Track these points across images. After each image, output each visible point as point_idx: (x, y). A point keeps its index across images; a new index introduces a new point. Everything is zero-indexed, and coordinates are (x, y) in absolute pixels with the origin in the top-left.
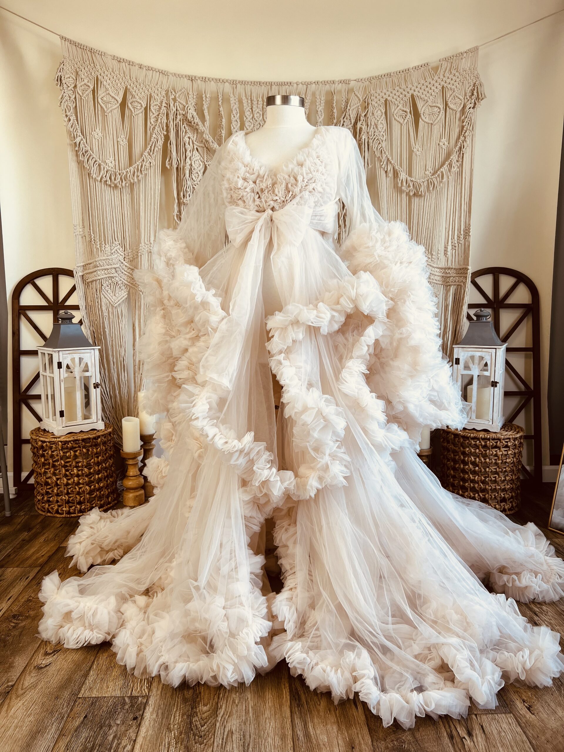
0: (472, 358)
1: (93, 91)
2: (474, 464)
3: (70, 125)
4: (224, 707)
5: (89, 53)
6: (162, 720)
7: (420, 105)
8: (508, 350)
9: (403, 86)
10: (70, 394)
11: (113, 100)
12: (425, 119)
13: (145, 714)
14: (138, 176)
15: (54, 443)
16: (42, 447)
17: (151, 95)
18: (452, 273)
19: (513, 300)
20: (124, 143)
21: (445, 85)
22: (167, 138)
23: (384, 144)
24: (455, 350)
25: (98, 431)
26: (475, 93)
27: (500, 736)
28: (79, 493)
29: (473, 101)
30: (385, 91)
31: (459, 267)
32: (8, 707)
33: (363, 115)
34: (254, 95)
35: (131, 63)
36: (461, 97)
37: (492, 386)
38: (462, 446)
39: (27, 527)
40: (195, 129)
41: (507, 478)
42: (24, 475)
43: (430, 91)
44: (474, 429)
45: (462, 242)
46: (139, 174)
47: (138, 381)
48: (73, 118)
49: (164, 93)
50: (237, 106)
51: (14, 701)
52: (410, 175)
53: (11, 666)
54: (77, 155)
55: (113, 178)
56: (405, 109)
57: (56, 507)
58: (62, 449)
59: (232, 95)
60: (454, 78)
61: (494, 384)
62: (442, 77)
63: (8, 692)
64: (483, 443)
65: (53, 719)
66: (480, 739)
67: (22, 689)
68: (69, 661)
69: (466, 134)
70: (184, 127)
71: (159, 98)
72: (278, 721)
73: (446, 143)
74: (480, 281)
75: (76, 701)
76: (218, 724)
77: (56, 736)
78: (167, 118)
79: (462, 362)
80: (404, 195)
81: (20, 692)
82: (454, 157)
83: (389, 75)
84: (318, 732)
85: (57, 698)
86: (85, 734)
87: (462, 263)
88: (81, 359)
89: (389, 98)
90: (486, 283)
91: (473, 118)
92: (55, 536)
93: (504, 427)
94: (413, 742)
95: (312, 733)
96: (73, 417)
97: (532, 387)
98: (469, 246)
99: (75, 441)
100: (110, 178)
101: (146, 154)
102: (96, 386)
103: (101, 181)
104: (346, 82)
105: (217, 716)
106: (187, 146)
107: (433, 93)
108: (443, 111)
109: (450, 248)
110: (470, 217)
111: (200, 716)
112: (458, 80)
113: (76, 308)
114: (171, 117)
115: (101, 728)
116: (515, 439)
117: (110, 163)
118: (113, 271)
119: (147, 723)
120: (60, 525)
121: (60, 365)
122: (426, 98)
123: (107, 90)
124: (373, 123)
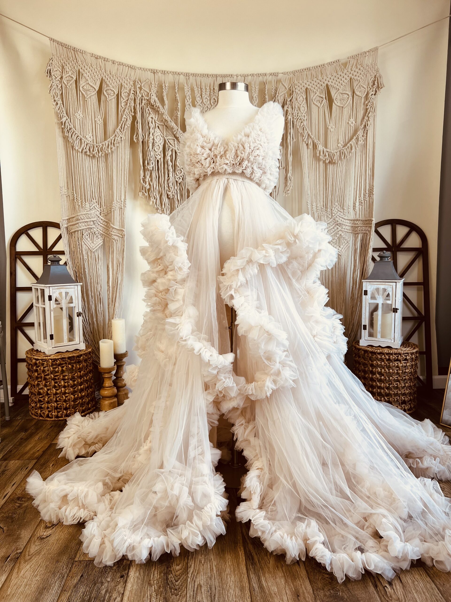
0: (377, 290)
1: (76, 81)
2: (380, 374)
3: (57, 108)
4: (193, 566)
5: (73, 52)
6: (144, 577)
7: (333, 92)
8: (405, 284)
9: (320, 78)
10: (58, 321)
11: (92, 89)
12: (337, 103)
13: (130, 573)
14: (111, 148)
15: (46, 360)
16: (36, 364)
17: (121, 84)
18: (359, 223)
19: (407, 245)
20: (100, 122)
21: (352, 77)
22: (134, 118)
23: (305, 123)
24: (364, 284)
25: (81, 351)
26: (376, 83)
27: (414, 585)
28: (65, 401)
29: (374, 89)
30: (305, 81)
31: (365, 219)
32: (18, 570)
33: (289, 100)
34: (203, 84)
35: (105, 60)
36: (365, 86)
37: (394, 312)
38: (370, 359)
39: (23, 429)
40: (156, 111)
41: (407, 385)
42: (20, 387)
43: (341, 82)
44: (380, 346)
45: (368, 199)
46: (112, 146)
47: (111, 311)
48: (60, 102)
49: (132, 83)
50: (189, 93)
51: (23, 565)
52: (326, 147)
53: (18, 538)
54: (63, 132)
55: (91, 150)
56: (321, 96)
57: (47, 412)
58: (52, 365)
59: (185, 85)
60: (359, 72)
61: (395, 310)
62: (350, 70)
63: (18, 558)
64: (387, 357)
65: (56, 578)
66: (398, 587)
67: (29, 555)
68: (65, 532)
69: (370, 115)
70: (148, 109)
71: (128, 86)
72: (236, 576)
73: (354, 122)
74: (381, 230)
75: (73, 564)
76: (189, 580)
77: (59, 592)
78: (135, 102)
79: (369, 293)
80: (321, 163)
81: (27, 557)
82: (360, 133)
83: (309, 69)
84: (270, 584)
85: (58, 561)
86: (82, 589)
87: (367, 216)
88: (67, 293)
89: (309, 87)
90: (386, 231)
91: (374, 103)
92: (47, 435)
93: (403, 344)
94: (346, 590)
95: (265, 585)
96: (60, 340)
97: (423, 313)
98: (373, 202)
99: (62, 359)
100: (89, 150)
101: (118, 130)
102: (79, 315)
103: (82, 152)
104: (275, 74)
105: (188, 573)
106: (150, 124)
107: (343, 83)
108: (351, 98)
109: (357, 204)
110: (373, 179)
111: (174, 574)
112: (362, 73)
113: (62, 253)
114: (138, 101)
115: (95, 584)
116: (412, 354)
117: (89, 138)
118: (92, 223)
119: (132, 580)
120: (50, 426)
121: (50, 298)
122: (338, 87)
123: (87, 80)
124: (297, 107)
